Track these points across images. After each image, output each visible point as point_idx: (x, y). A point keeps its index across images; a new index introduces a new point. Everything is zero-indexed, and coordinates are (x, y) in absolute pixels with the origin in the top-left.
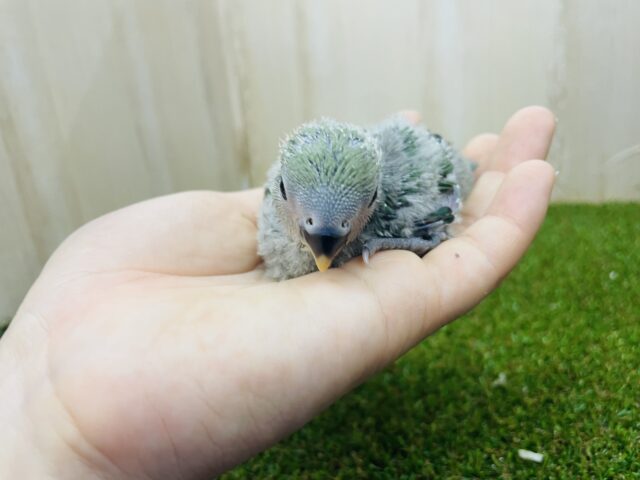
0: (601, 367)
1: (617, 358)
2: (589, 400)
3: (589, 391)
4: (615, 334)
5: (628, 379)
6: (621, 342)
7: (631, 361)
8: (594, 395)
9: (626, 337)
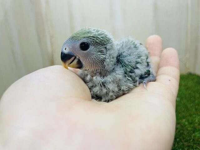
0: (183, 133)
1: (187, 130)
2: (182, 147)
3: (181, 143)
4: (184, 120)
5: (192, 137)
6: (186, 123)
7: (191, 130)
8: (183, 145)
9: (188, 121)
